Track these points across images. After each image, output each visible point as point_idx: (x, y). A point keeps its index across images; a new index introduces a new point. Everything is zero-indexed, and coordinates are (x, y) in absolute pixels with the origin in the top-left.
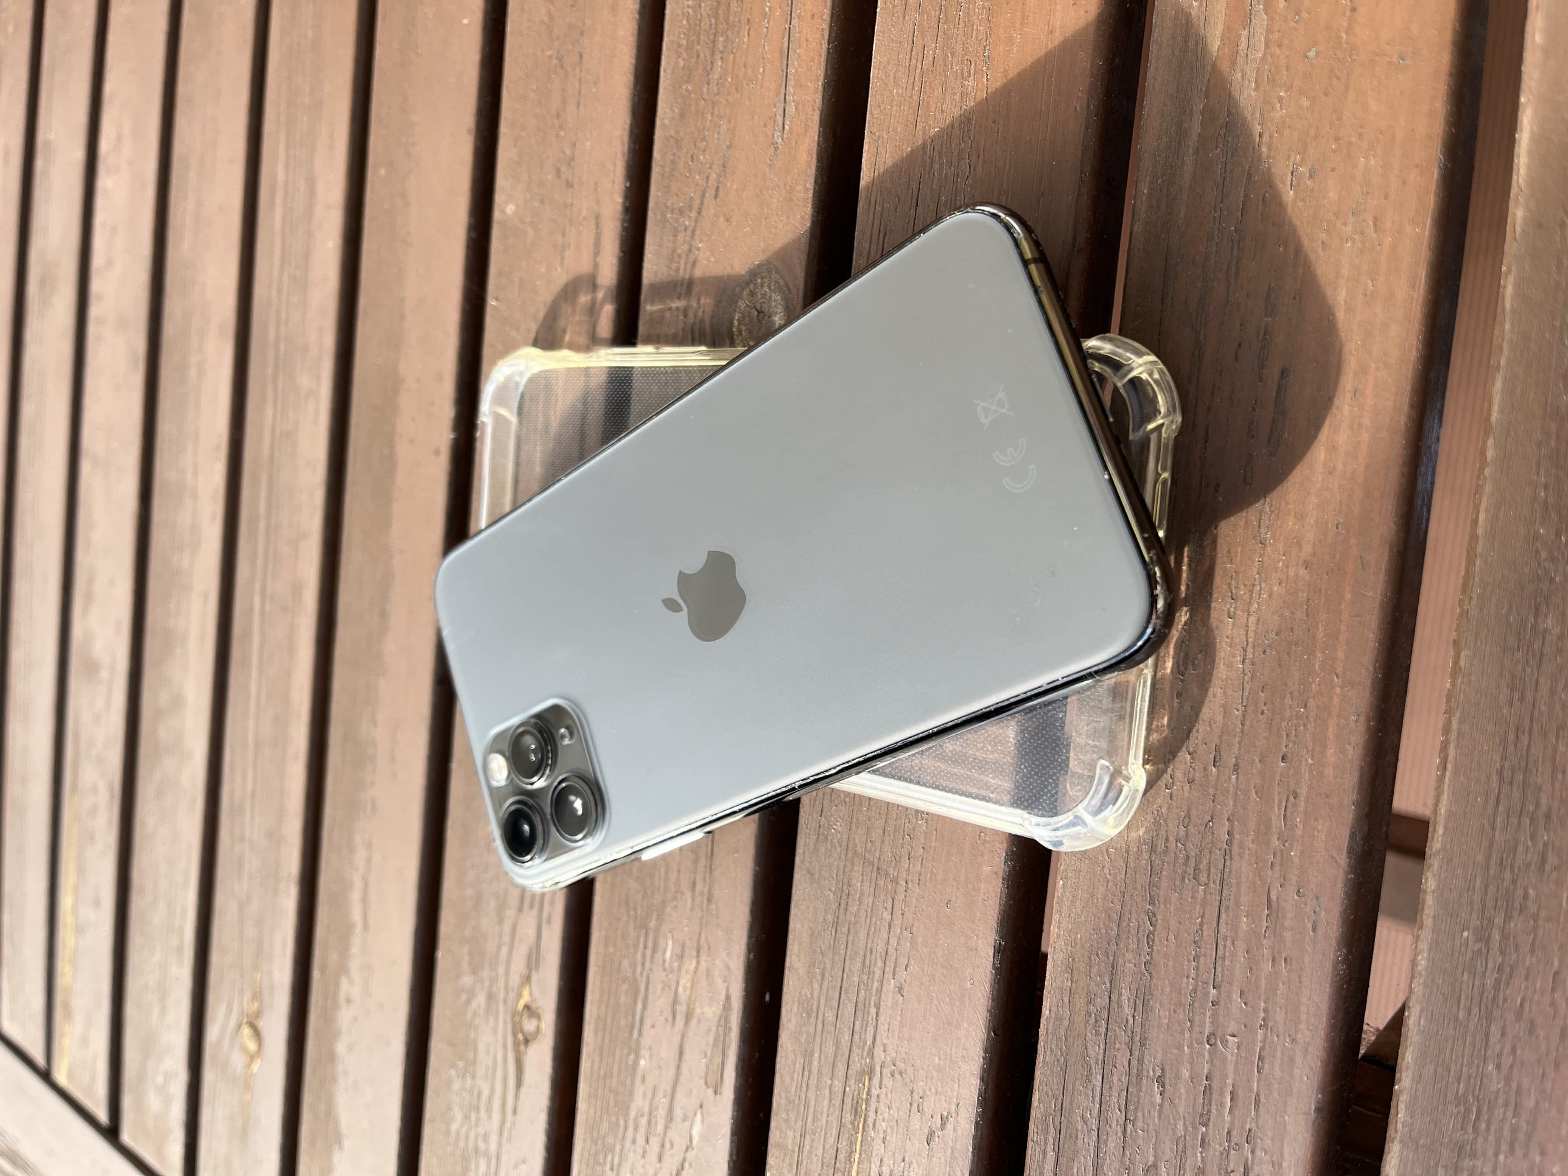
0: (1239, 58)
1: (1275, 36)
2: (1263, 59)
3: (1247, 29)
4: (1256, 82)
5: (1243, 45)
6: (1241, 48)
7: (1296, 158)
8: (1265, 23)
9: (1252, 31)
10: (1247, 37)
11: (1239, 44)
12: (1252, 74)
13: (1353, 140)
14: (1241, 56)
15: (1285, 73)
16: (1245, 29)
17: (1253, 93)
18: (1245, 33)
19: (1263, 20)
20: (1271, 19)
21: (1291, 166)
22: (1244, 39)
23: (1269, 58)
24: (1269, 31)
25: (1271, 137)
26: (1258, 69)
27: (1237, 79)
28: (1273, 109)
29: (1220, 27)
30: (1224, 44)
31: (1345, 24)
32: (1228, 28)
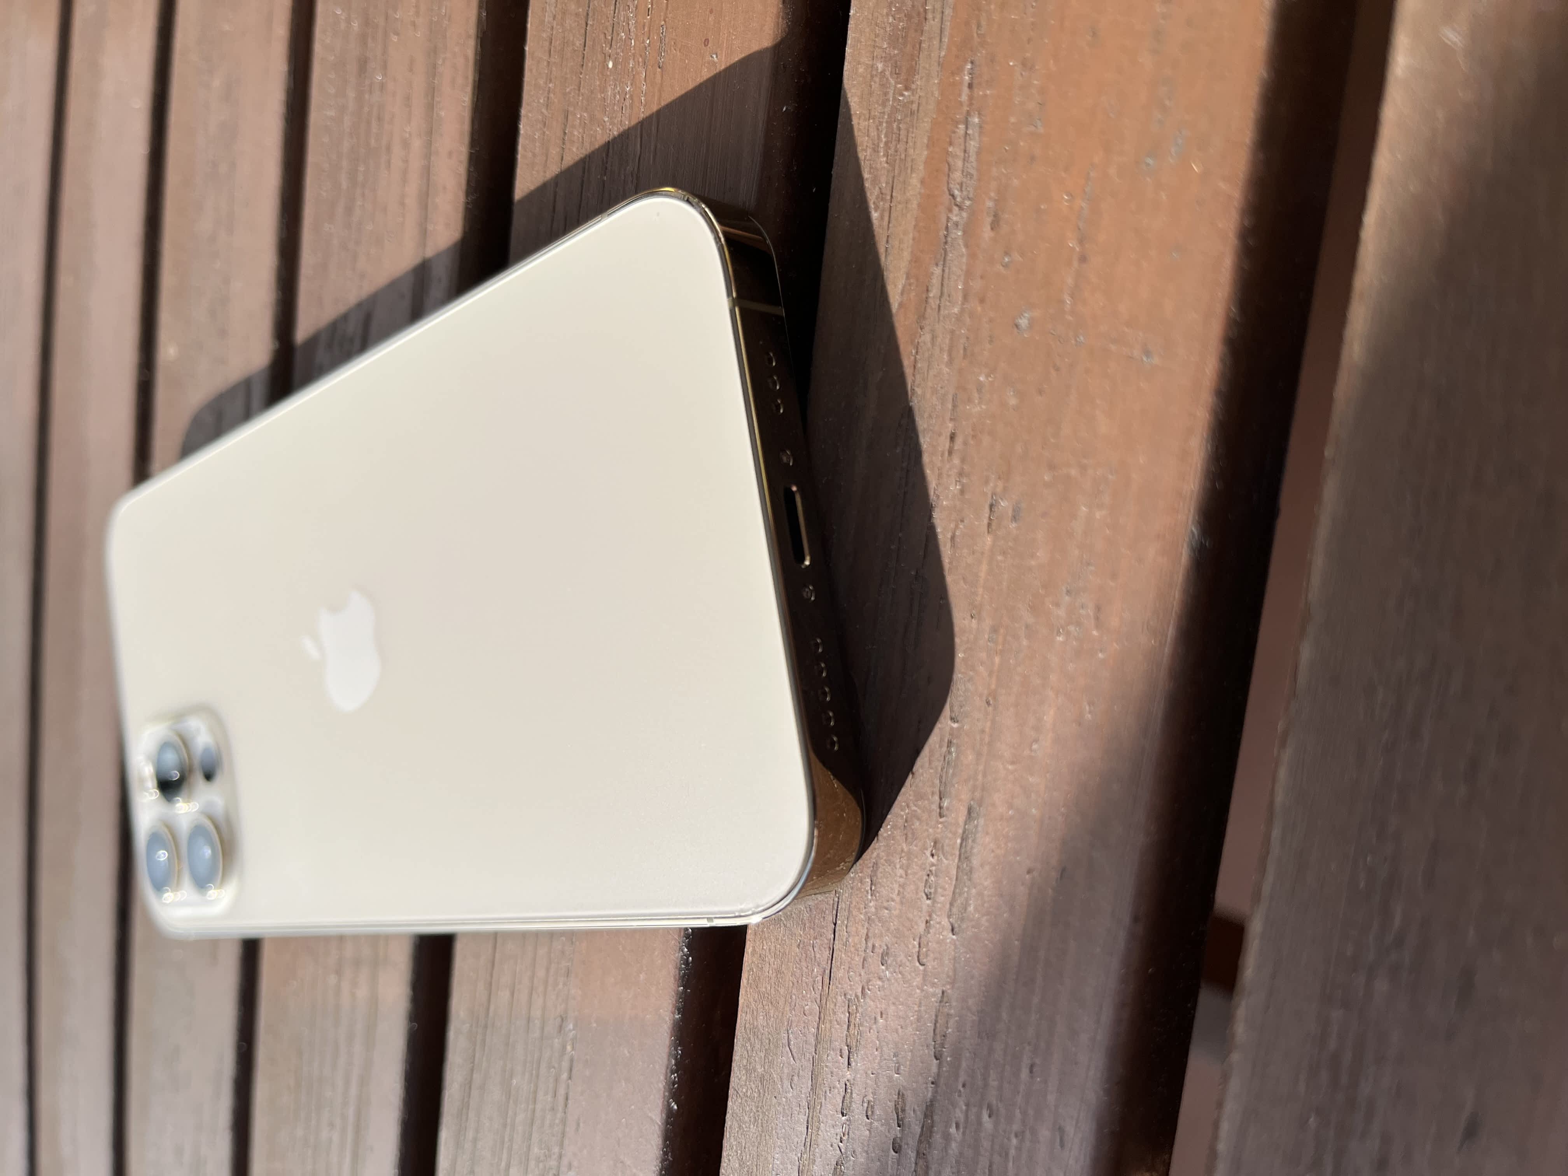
0: (929, 310)
1: (977, 285)
2: (959, 318)
3: (940, 268)
4: (950, 355)
5: (934, 292)
6: (931, 295)
7: (996, 486)
8: (964, 260)
9: (947, 271)
10: (940, 278)
11: (930, 288)
12: (944, 340)
13: (1074, 472)
14: (932, 309)
15: (988, 346)
16: (937, 265)
17: (946, 370)
18: (937, 271)
19: (962, 256)
20: (972, 256)
21: (990, 496)
22: (935, 281)
23: (968, 320)
24: (969, 274)
25: (965, 443)
26: (952, 332)
27: (924, 343)
28: (970, 400)
29: (906, 255)
30: (910, 285)
31: (1070, 281)
32: (916, 260)
